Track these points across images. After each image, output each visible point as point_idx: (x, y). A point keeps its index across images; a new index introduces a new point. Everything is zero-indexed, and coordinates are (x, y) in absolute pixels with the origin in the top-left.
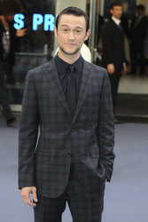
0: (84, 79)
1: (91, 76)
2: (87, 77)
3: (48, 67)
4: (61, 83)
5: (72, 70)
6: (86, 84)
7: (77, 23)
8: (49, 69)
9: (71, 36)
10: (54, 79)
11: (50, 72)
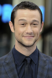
0: (40, 70)
1: (47, 67)
2: (43, 68)
3: (6, 59)
4: (18, 74)
5: (29, 62)
6: (42, 75)
7: (34, 16)
8: (7, 62)
9: (29, 29)
10: (12, 70)
11: (8, 64)
